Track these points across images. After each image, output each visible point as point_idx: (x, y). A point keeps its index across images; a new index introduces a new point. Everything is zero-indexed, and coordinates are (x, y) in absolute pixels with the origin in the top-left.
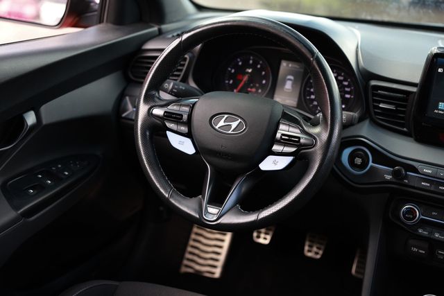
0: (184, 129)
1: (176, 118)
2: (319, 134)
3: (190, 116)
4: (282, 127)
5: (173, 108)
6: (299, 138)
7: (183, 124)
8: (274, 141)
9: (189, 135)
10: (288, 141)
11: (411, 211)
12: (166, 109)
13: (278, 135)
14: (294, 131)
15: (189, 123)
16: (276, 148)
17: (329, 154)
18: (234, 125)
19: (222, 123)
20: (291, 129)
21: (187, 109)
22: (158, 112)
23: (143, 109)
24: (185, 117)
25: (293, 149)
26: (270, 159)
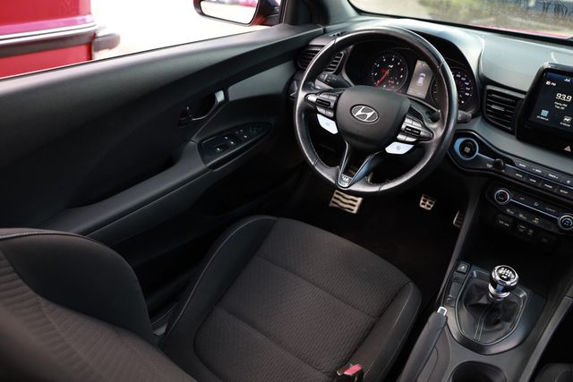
0: (331, 114)
1: (325, 104)
2: (435, 130)
3: (336, 104)
4: (407, 120)
5: (324, 97)
6: (420, 131)
7: (331, 109)
8: (399, 131)
9: (334, 119)
10: (410, 132)
11: (503, 195)
12: (318, 97)
13: (403, 127)
14: (417, 125)
15: (334, 109)
16: (400, 137)
17: (442, 147)
18: (369, 115)
19: (359, 113)
20: (414, 123)
21: (334, 98)
22: (313, 98)
23: (302, 95)
24: (332, 104)
25: (413, 140)
26: (395, 144)
